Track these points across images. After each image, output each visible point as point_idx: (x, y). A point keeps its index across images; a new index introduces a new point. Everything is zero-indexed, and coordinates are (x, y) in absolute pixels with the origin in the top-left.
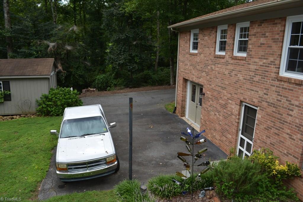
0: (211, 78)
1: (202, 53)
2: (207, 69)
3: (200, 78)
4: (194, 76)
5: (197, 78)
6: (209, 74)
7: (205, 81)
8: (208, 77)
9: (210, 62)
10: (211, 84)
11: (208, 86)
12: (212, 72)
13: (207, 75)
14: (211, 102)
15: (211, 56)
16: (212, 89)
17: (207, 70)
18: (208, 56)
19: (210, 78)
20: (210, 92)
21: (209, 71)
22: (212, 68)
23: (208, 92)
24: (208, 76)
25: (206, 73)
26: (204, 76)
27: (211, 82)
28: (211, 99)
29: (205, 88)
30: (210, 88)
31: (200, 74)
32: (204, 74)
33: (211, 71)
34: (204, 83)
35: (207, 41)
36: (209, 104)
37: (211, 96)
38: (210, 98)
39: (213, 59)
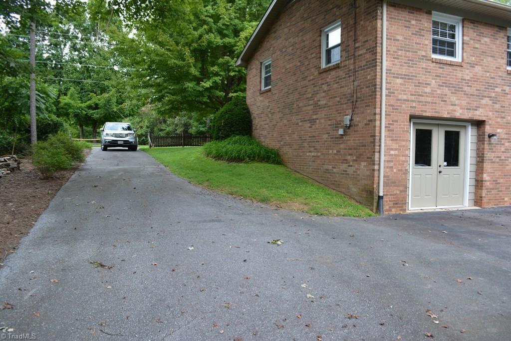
0: (504, 107)
1: (477, 65)
2: (494, 92)
3: (476, 110)
4: (457, 108)
5: (467, 109)
6: (499, 101)
7: (491, 113)
8: (497, 106)
9: (499, 82)
10: (506, 115)
11: (499, 120)
12: (504, 96)
13: (493, 103)
14: (507, 144)
15: (502, 71)
16: (507, 123)
17: (493, 95)
18: (494, 70)
19: (501, 107)
20: (502, 128)
21: (499, 95)
22: (505, 91)
23: (499, 131)
24: (496, 103)
25: (490, 100)
26: (487, 105)
27: (504, 112)
28: (506, 139)
29: (490, 125)
30: (504, 123)
31: (476, 101)
32: (486, 101)
33: (502, 96)
34: (487, 116)
35: (488, 45)
36: (503, 149)
37: (506, 134)
38: (503, 139)
39: (505, 77)
